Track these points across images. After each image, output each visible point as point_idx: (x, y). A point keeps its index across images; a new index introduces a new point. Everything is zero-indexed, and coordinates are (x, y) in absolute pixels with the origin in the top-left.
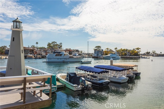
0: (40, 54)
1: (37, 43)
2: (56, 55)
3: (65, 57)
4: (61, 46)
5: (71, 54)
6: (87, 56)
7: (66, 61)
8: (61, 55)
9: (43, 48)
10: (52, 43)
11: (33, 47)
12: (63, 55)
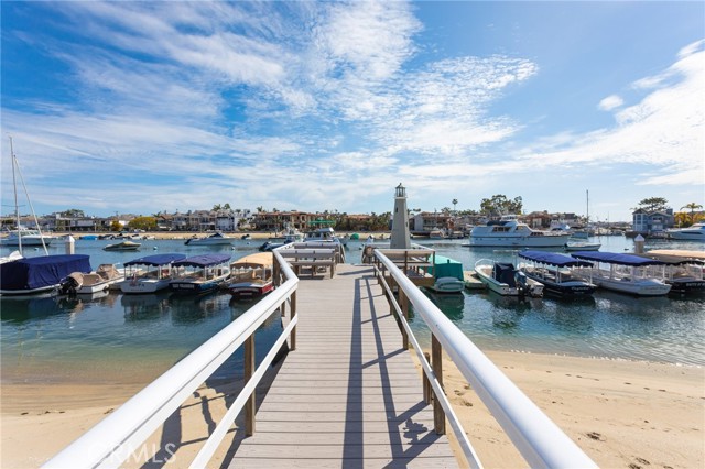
0: (460, 229)
1: (455, 202)
2: (495, 230)
3: (519, 235)
4: (520, 206)
5: (549, 226)
6: (604, 231)
7: (521, 243)
8: (507, 229)
9: (469, 213)
10: (494, 198)
11: (446, 211)
12: (513, 230)
